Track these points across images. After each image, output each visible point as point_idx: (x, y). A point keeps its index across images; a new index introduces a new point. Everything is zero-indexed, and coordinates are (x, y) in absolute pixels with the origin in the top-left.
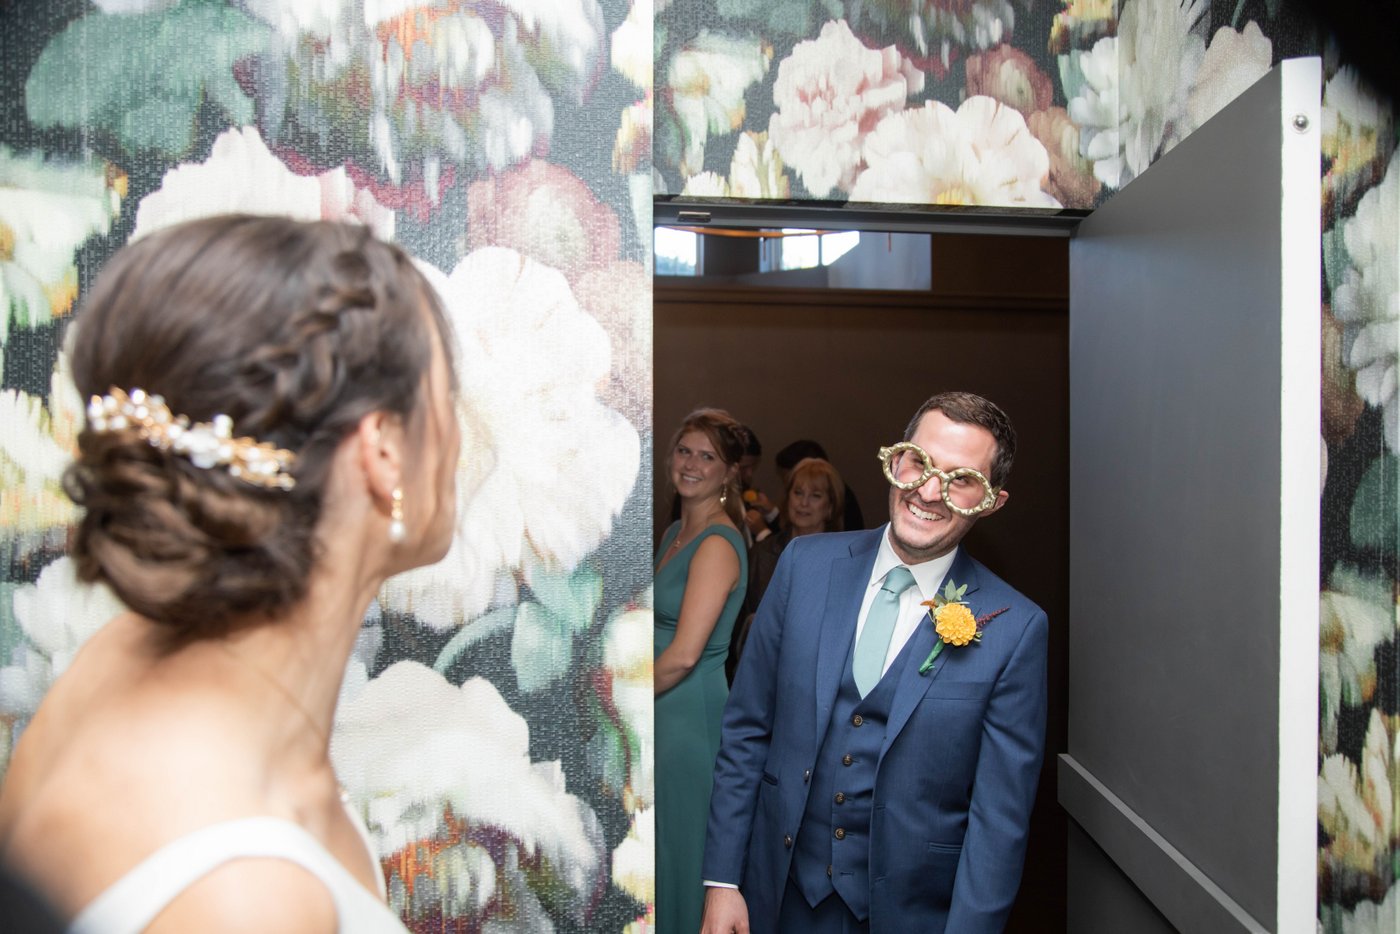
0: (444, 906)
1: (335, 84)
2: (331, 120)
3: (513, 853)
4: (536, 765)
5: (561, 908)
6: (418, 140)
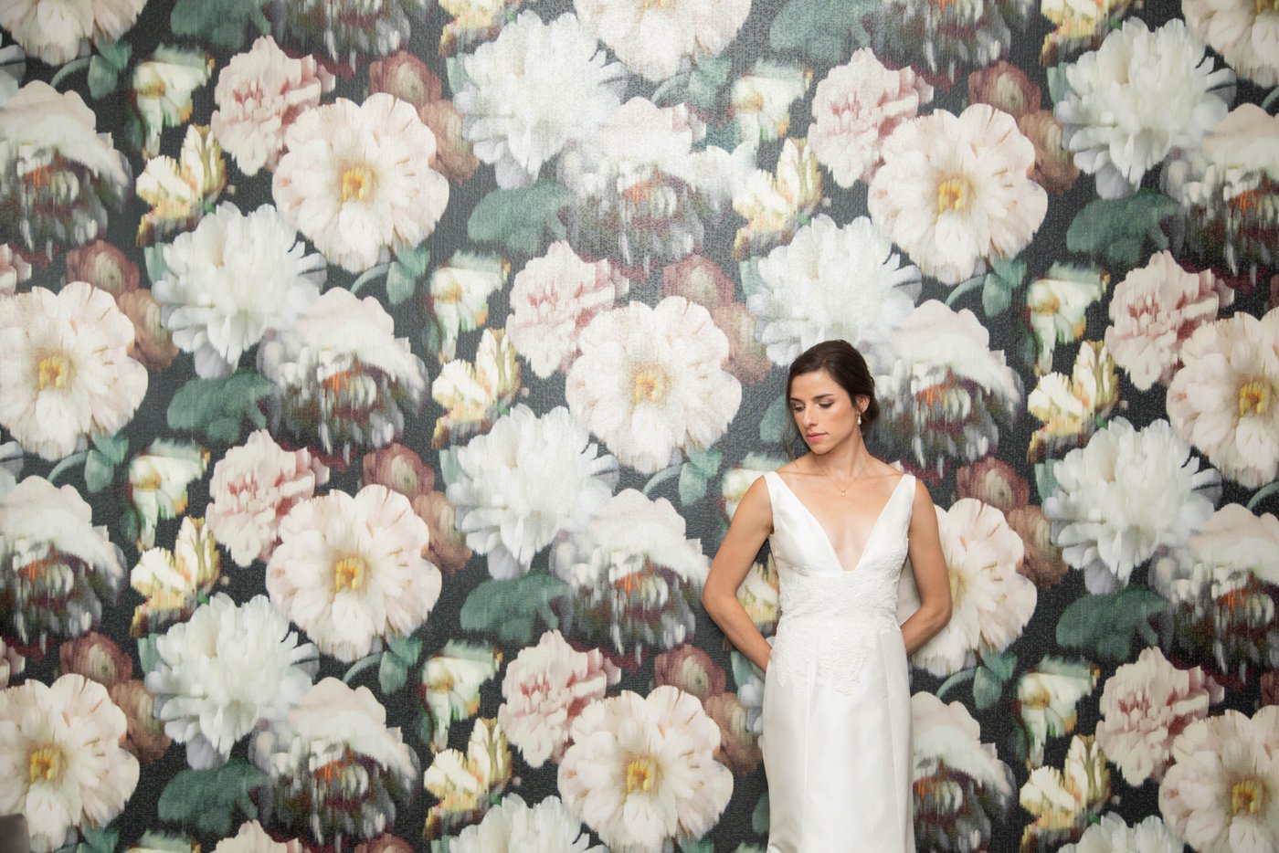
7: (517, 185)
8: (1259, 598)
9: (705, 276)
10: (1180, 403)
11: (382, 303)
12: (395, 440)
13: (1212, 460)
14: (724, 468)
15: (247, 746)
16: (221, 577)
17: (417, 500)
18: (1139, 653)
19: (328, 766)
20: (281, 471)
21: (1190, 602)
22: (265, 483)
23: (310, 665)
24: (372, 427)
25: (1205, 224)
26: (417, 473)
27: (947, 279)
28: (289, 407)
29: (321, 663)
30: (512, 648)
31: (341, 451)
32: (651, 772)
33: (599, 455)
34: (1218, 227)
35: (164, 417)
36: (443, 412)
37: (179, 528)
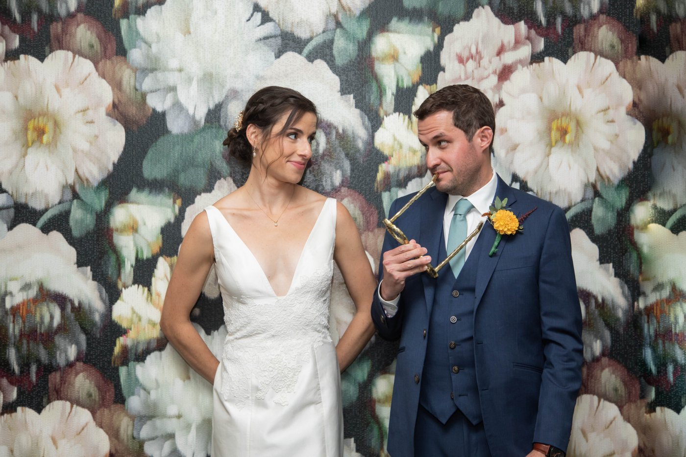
3: (593, 301)
4: (602, 265)
5: (613, 325)
6: (553, 8)
10: (501, 137)
14: (109, 204)
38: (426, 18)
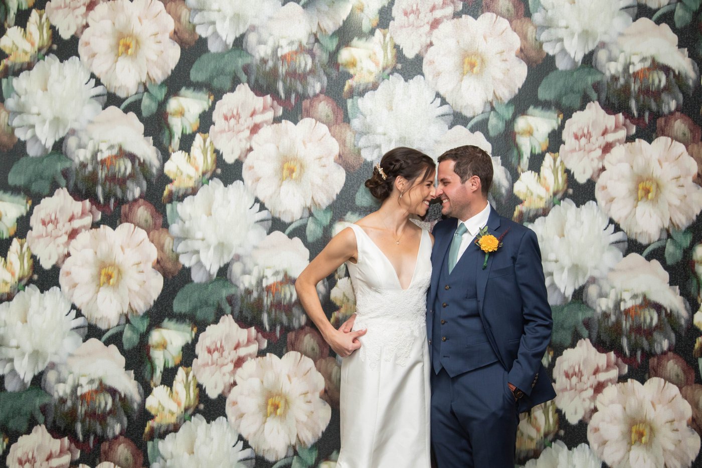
0: (642, 325)
1: (620, 90)
2: (619, 99)
3: (664, 312)
4: (671, 287)
5: (677, 330)
6: (643, 105)
7: (220, 50)
8: (649, 311)
9: (327, 107)
10: (603, 192)
11: (137, 116)
12: (141, 197)
13: (622, 227)
14: (333, 221)
15: (41, 378)
16: (33, 275)
17: (151, 233)
18: (577, 342)
19: (89, 393)
20: (73, 213)
21: (608, 312)
22: (63, 219)
23: (82, 330)
24: (128, 188)
25: (619, 86)
26: (152, 217)
27: (468, 113)
28: (80, 175)
29: (89, 329)
30: (203, 325)
31: (109, 202)
32: (282, 404)
33: (260, 210)
34: (626, 88)
35: (6, 178)
36: (170, 181)
37: (10, 244)
38: (553, 107)
